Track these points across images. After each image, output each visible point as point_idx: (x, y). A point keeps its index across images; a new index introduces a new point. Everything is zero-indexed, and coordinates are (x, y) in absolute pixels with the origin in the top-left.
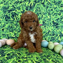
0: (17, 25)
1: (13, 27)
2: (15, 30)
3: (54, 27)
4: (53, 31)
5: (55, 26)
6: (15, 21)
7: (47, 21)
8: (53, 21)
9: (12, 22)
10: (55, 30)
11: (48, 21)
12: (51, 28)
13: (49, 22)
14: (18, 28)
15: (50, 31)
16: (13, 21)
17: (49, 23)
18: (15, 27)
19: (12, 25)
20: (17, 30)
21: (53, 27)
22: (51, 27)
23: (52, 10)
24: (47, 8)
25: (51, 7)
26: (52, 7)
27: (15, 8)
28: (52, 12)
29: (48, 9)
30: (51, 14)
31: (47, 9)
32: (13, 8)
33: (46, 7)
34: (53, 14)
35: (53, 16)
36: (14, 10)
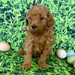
0: (13, 31)
1: (8, 34)
2: (9, 38)
3: (69, 36)
4: (68, 41)
5: (71, 34)
6: (11, 25)
7: (58, 27)
8: (68, 27)
9: (6, 27)
10: (70, 40)
11: (60, 27)
12: (64, 37)
13: (62, 28)
14: (14, 35)
15: (62, 42)
16: (8, 25)
17: (62, 30)
18: (10, 33)
19: (6, 31)
20: (12, 39)
21: (67, 36)
22: (65, 35)
23: (67, 9)
24: (60, 5)
25: (66, 5)
26: (68, 4)
27: (11, 6)
28: (67, 12)
29: (61, 7)
30: (65, 16)
31: (59, 8)
32: (9, 6)
33: (58, 4)
34: (70, 15)
35: (69, 18)
36: (9, 9)
